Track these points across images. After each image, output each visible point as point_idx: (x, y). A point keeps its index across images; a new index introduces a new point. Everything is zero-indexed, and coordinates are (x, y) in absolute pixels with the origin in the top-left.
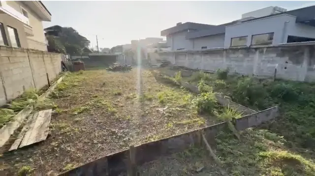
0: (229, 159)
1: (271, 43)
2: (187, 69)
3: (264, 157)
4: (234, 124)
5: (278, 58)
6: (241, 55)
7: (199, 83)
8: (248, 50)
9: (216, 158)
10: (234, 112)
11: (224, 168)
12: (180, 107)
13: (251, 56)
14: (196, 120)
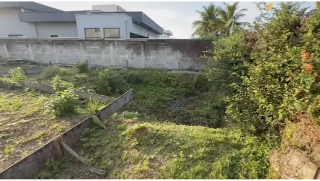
0: (97, 153)
1: (119, 37)
2: (33, 63)
3: (124, 136)
4: (99, 116)
5: (127, 50)
6: (97, 47)
7: (53, 80)
8: (103, 42)
9: (83, 159)
10: (96, 105)
11: (93, 165)
12: (27, 117)
13: (107, 48)
14: (54, 126)
